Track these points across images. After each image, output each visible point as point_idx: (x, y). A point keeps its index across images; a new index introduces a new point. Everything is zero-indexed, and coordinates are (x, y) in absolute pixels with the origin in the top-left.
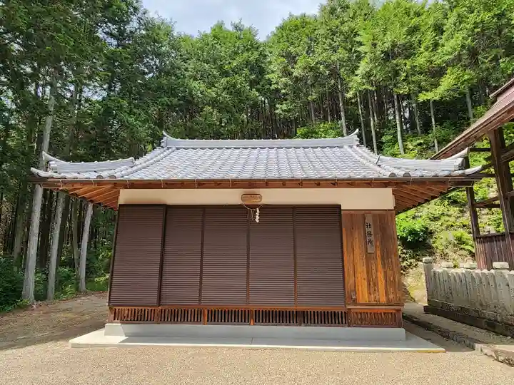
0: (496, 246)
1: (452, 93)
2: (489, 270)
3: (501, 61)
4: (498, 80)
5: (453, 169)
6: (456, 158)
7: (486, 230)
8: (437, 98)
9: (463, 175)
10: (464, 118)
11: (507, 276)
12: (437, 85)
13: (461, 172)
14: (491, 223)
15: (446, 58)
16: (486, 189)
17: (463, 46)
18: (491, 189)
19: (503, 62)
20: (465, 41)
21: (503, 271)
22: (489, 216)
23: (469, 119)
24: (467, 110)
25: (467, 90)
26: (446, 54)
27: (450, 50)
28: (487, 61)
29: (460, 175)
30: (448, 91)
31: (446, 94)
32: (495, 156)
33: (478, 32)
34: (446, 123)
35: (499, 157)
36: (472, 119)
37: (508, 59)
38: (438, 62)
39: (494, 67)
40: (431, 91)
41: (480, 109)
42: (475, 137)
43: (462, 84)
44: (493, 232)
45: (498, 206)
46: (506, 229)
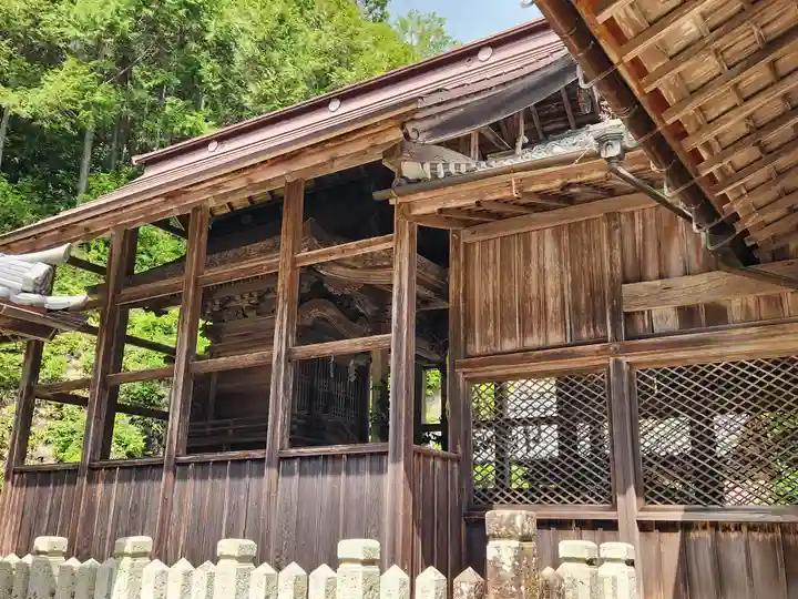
0: (52, 494)
1: (59, 117)
2: (20, 554)
3: (169, 99)
4: (152, 135)
5: (19, 285)
6: (32, 262)
7: (36, 456)
8: (24, 113)
9: (38, 307)
10: (65, 187)
11: (56, 571)
12: (32, 82)
13: (35, 298)
14: (51, 438)
15: (71, 32)
16: (65, 359)
17: (112, 28)
18: (74, 361)
19: (172, 105)
20: (118, 18)
21: (51, 559)
22: (51, 423)
23: (75, 192)
24: (78, 172)
25: (90, 128)
26: (76, 26)
27: (84, 19)
28: (146, 86)
29: (31, 306)
30: (52, 107)
31: (46, 112)
32: (111, 287)
33: (147, 17)
34: (26, 182)
35: (117, 291)
36: (81, 196)
37: (181, 103)
38: (53, 31)
39: (153, 106)
40: (15, 90)
41: (105, 178)
42: (87, 229)
43: (87, 107)
44: (49, 461)
45: (82, 402)
46: (84, 457)
